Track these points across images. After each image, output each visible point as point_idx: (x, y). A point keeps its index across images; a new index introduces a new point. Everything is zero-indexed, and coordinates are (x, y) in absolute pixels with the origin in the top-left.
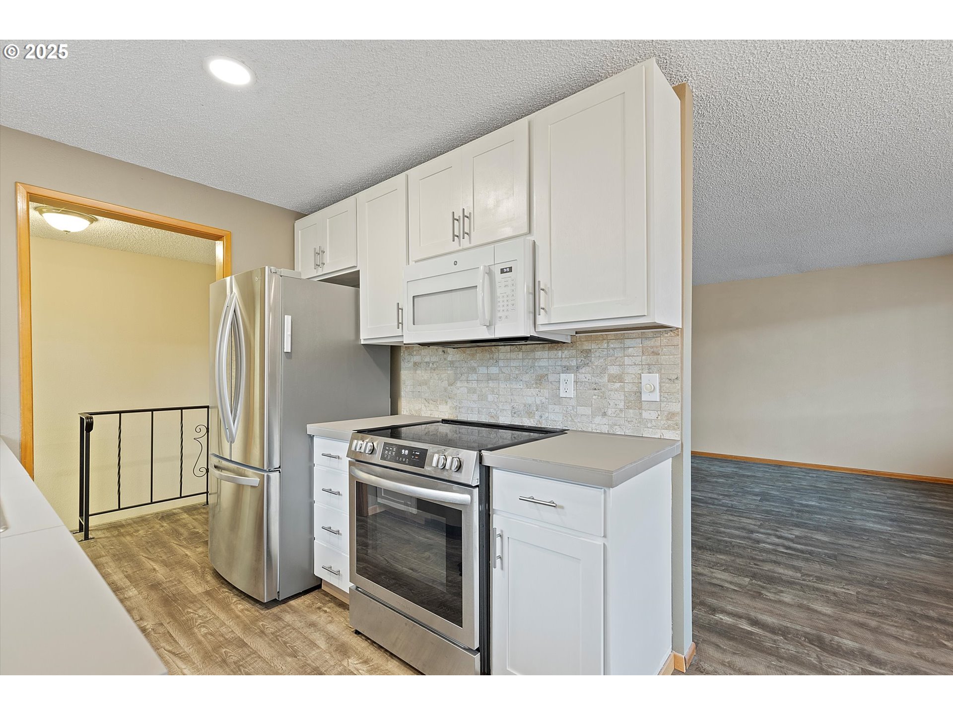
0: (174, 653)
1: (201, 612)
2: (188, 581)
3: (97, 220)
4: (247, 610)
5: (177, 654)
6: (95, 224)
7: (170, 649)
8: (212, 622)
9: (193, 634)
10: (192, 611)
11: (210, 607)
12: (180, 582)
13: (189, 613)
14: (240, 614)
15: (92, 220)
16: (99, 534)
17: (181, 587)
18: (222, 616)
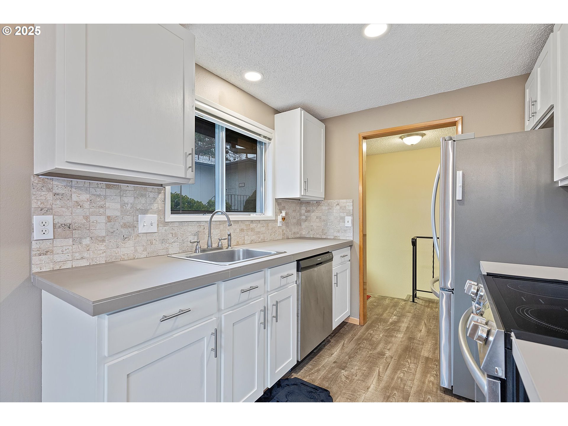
0: (379, 374)
1: (412, 366)
2: (427, 346)
3: (425, 134)
4: (433, 383)
5: (379, 376)
6: (424, 137)
7: (381, 371)
8: (410, 374)
9: (396, 372)
10: (409, 362)
11: (419, 367)
12: (423, 344)
13: (407, 362)
14: (427, 382)
15: (423, 135)
16: (420, 302)
17: (420, 347)
18: (418, 376)
